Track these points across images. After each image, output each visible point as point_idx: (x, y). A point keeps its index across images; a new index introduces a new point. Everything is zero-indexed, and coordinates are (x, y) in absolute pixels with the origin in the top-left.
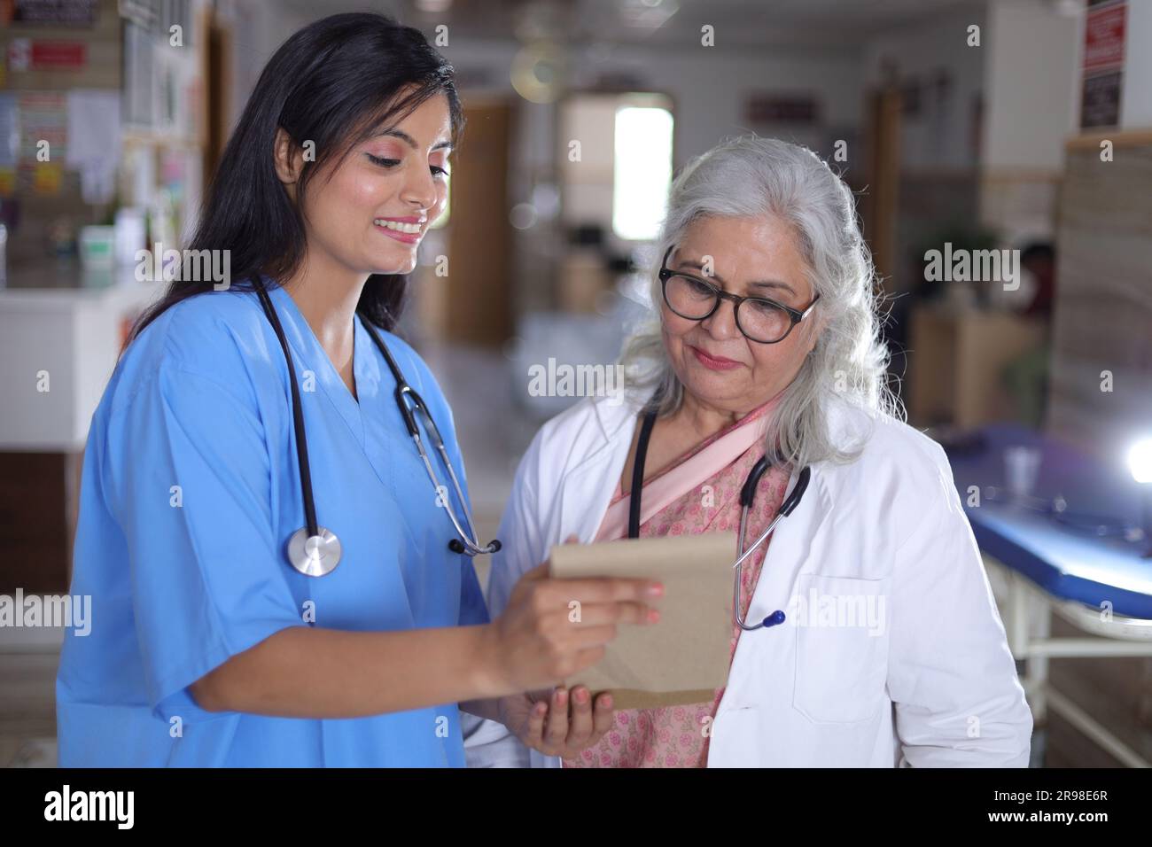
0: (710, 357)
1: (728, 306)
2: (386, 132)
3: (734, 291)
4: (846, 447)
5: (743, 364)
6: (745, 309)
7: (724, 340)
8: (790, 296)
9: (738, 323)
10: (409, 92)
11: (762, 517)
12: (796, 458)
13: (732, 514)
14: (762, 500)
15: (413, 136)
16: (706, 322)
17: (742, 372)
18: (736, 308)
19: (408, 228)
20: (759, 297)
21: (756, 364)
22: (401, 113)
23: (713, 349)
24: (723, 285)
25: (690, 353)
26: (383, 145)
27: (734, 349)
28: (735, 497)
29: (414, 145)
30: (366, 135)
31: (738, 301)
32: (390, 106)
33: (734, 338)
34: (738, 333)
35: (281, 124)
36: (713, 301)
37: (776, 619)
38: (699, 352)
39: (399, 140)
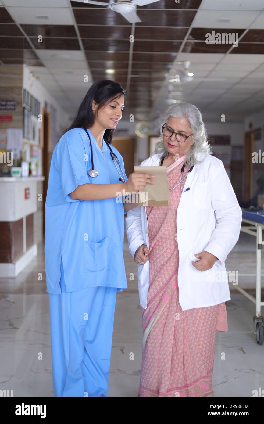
0: (171, 145)
1: (174, 135)
2: (114, 102)
3: (176, 132)
4: (200, 160)
5: (177, 146)
6: (177, 135)
7: (173, 141)
8: (186, 134)
9: (176, 138)
10: (119, 95)
11: (185, 173)
12: (190, 164)
13: (180, 174)
14: (185, 170)
15: (119, 103)
16: (170, 138)
17: (177, 148)
18: (176, 135)
19: (116, 120)
20: (180, 133)
21: (179, 146)
22: (117, 98)
23: (171, 143)
24: (174, 130)
25: (167, 144)
26: (113, 104)
27: (175, 143)
28: (180, 170)
29: (119, 104)
30: (110, 102)
31: (176, 134)
32: (115, 97)
33: (175, 141)
34: (176, 140)
35: (94, 99)
36: (172, 134)
37: (188, 189)
38: (169, 144)
39: (116, 103)
